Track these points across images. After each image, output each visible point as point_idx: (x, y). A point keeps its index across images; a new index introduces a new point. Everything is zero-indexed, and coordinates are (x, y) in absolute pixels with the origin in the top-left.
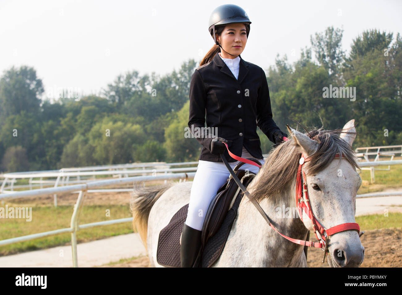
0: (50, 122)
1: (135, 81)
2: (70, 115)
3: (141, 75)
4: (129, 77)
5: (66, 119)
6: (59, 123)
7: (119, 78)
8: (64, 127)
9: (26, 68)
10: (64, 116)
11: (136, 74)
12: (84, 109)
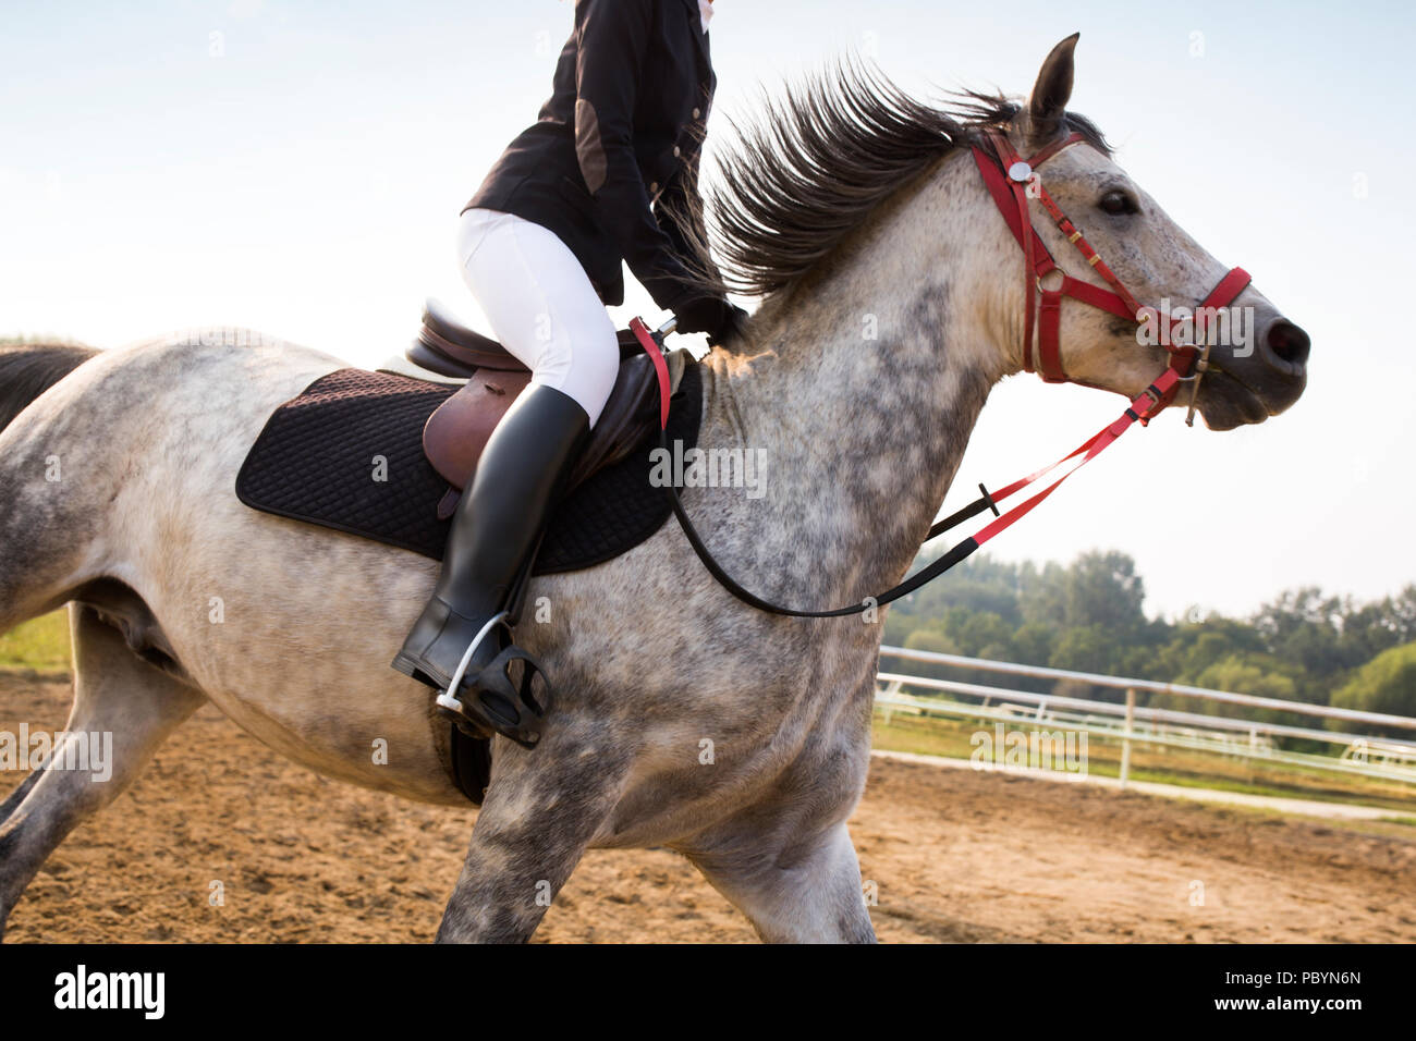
0: (1143, 650)
1: (1313, 605)
2: (1176, 643)
3: (1327, 595)
4: (1303, 597)
5: (1169, 650)
6: (1155, 654)
7: (1285, 595)
8: (1164, 661)
9: (1117, 554)
10: (1167, 643)
11: (1316, 592)
12: (1204, 637)
